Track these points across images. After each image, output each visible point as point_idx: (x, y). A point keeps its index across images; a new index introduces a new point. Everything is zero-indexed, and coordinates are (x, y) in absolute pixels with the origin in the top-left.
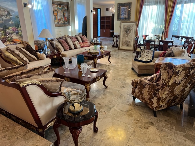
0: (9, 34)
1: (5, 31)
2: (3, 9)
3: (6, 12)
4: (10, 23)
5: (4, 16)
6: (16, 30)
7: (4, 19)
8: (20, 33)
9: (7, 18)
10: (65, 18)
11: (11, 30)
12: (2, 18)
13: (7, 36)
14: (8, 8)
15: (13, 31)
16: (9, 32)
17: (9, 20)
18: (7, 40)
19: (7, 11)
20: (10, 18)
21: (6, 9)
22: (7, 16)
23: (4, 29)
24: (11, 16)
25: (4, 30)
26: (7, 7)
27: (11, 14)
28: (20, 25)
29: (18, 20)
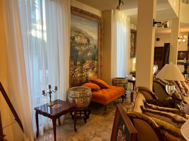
0: (85, 70)
1: (82, 67)
2: (84, 34)
3: (86, 40)
4: (88, 54)
5: (83, 44)
6: (92, 65)
7: (83, 49)
8: (95, 69)
9: (86, 48)
10: (132, 48)
11: (88, 64)
12: (81, 47)
13: (84, 74)
14: (88, 35)
15: (89, 66)
16: (86, 68)
18: (82, 79)
19: (87, 38)
20: (88, 48)
21: (86, 35)
22: (86, 45)
23: (81, 63)
24: (90, 46)
25: (81, 65)
26: (88, 32)
27: (90, 42)
28: (96, 58)
29: (95, 51)
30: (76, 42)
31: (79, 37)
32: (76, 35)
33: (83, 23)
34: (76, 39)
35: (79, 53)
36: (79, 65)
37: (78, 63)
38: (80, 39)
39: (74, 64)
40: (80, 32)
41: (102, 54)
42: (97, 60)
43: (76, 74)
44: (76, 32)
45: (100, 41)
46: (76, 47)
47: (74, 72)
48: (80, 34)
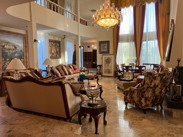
2: (11, 44)
3: (13, 47)
4: (16, 55)
5: (11, 49)
7: (11, 52)
9: (14, 51)
10: (57, 52)
17: (15, 53)
19: (14, 46)
21: (13, 44)
22: (14, 50)
23: (10, 60)
24: (17, 50)
26: (14, 43)
27: (17, 48)
28: (23, 57)
29: (22, 53)
30: (5, 48)
31: (8, 45)
32: (6, 45)
33: (11, 38)
34: (6, 47)
35: (8, 54)
36: (8, 61)
37: (8, 59)
38: (9, 47)
39: (5, 60)
40: (8, 43)
41: (27, 55)
42: (23, 58)
43: (6, 66)
44: (5, 43)
45: (25, 47)
46: (6, 51)
47: (5, 64)
48: (9, 44)
